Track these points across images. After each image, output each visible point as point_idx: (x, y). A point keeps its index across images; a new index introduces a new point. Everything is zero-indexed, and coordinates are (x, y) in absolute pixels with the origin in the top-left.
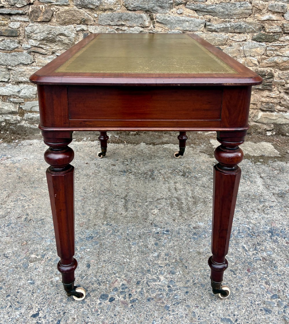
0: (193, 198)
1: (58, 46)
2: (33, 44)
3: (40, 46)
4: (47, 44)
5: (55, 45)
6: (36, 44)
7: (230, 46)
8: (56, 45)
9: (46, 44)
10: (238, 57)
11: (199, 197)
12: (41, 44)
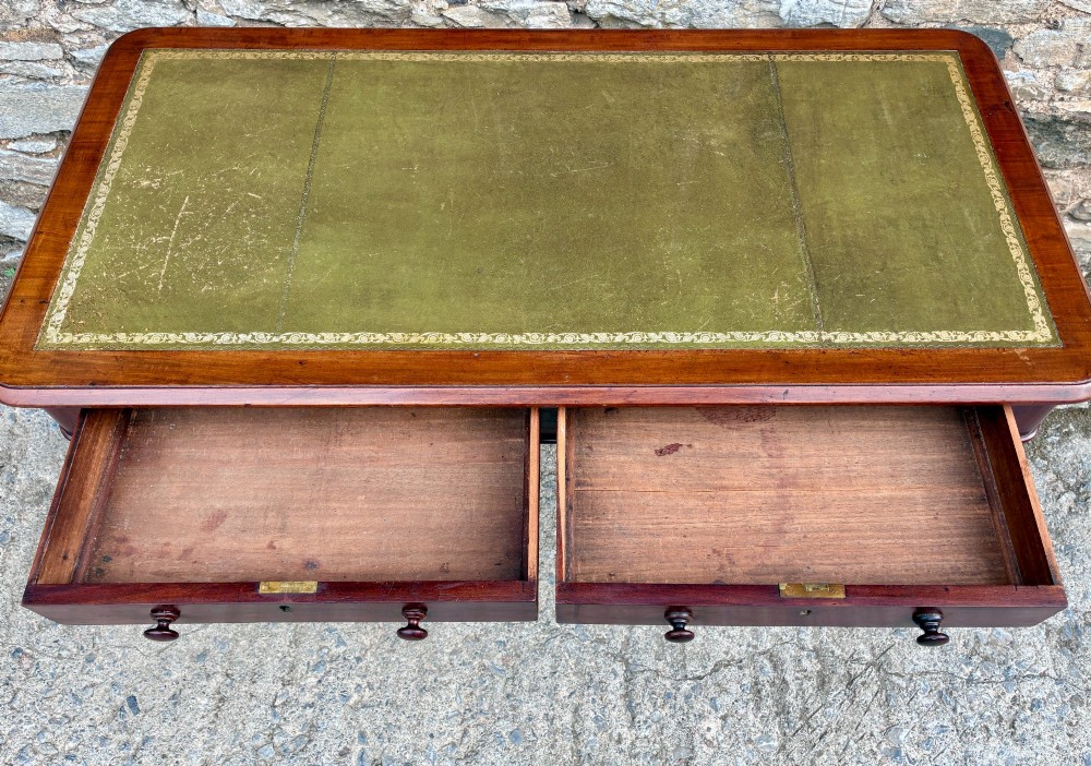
0: (817, 657)
1: (343, 16)
2: (238, 10)
3: (272, 17)
4: (298, 7)
5: (330, 13)
6: (253, 11)
7: (1050, 28)
8: (335, 12)
9: (291, 8)
10: (1065, 68)
11: (833, 652)
12: (275, 11)
